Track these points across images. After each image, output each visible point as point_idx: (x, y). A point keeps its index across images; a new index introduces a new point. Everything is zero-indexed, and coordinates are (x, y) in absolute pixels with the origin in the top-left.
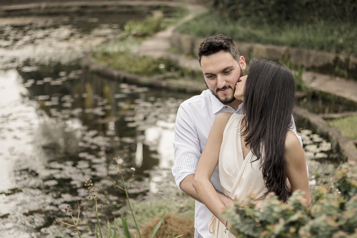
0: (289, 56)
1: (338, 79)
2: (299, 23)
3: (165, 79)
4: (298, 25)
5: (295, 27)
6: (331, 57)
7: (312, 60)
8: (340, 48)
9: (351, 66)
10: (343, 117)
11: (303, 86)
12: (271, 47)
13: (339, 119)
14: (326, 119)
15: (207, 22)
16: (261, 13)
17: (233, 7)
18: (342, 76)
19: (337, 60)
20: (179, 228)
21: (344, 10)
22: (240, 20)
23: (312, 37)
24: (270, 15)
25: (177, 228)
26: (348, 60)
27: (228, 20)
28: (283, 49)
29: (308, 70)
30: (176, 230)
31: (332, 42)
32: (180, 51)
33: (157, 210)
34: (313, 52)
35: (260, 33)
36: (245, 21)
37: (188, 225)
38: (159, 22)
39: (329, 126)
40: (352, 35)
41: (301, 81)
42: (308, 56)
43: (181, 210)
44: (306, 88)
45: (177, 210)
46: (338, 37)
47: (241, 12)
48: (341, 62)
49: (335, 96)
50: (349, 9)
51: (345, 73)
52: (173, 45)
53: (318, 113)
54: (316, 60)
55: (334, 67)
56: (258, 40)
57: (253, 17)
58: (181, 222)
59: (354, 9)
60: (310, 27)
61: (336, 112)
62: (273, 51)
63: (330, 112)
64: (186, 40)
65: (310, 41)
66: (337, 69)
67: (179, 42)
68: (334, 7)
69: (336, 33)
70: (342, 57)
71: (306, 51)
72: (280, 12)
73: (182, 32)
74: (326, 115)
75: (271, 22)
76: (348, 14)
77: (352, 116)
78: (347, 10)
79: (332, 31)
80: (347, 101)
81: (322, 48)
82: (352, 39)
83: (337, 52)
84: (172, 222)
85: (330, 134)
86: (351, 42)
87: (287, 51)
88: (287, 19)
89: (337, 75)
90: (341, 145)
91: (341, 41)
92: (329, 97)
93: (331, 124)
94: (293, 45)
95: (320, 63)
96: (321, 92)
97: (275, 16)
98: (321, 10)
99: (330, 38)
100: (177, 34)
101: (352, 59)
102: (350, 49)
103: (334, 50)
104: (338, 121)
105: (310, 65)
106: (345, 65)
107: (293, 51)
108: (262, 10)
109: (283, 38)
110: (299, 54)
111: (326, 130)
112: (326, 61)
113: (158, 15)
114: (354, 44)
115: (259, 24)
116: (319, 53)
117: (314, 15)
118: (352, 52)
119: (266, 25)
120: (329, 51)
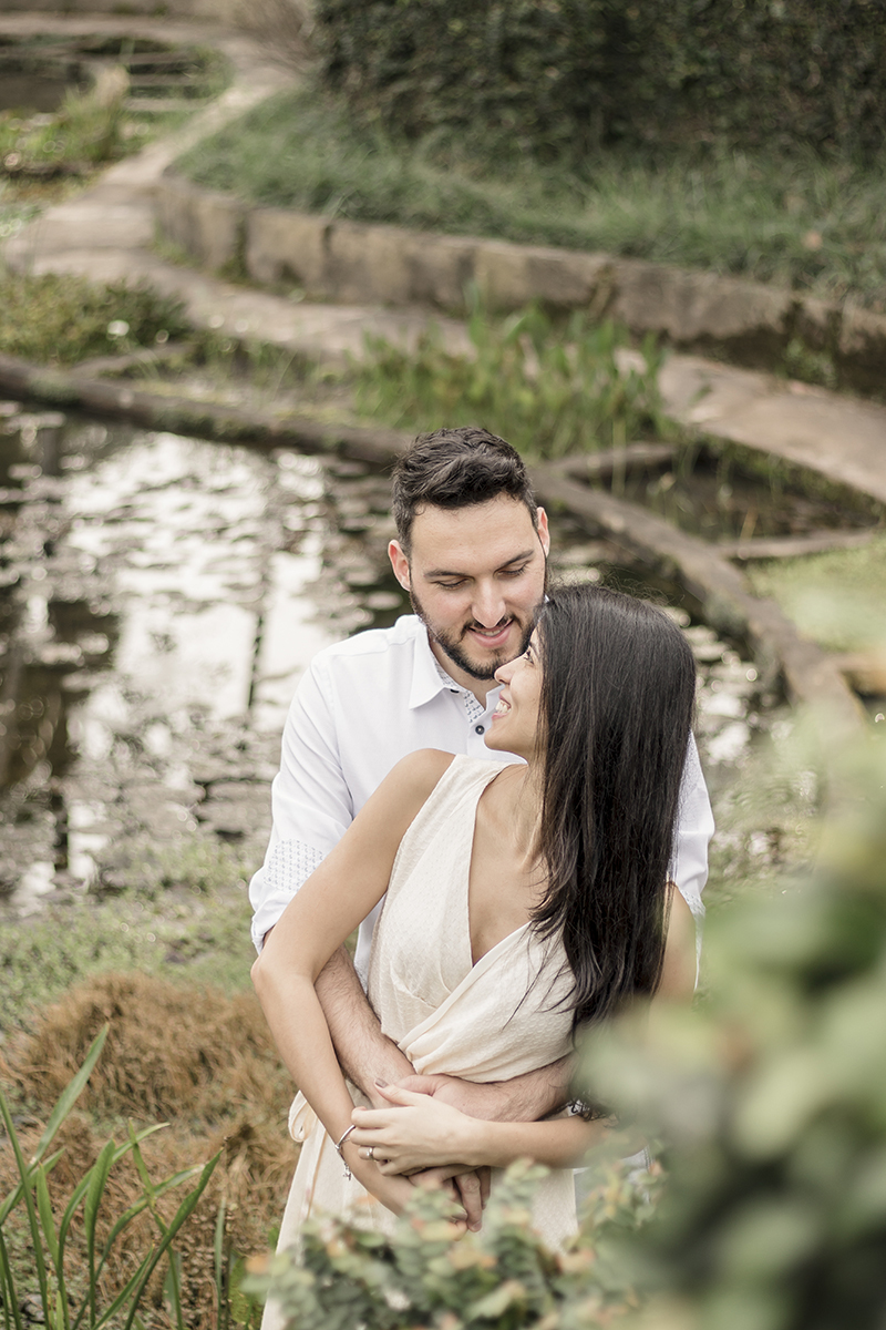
0: (615, 293)
1: (798, 388)
2: (655, 158)
3: (128, 374)
4: (652, 167)
5: (638, 175)
6: (770, 301)
7: (699, 308)
8: (808, 269)
9: (847, 343)
10: (809, 556)
11: (663, 415)
12: (543, 253)
13: (791, 560)
14: (740, 563)
15: (298, 141)
16: (509, 116)
17: (401, 87)
18: (814, 379)
19: (794, 315)
20: (168, 1033)
21: (829, 112)
22: (429, 140)
23: (702, 220)
24: (543, 124)
25: (160, 1034)
26: (836, 317)
27: (380, 138)
28: (592, 263)
29: (685, 347)
30: (155, 1042)
31: (779, 245)
32: (192, 255)
33: (86, 950)
34: (705, 280)
35: (502, 195)
36: (445, 143)
37: (201, 1019)
38: (116, 113)
39: (754, 595)
40: (858, 215)
41: (656, 398)
42: (687, 296)
43: (178, 950)
44: (674, 425)
45: (162, 951)
46: (803, 221)
47: (431, 109)
48: (811, 323)
49: (782, 461)
50: (847, 109)
51: (824, 364)
52: (163, 230)
53: (712, 537)
54: (716, 309)
55: (785, 340)
56: (496, 228)
57: (479, 128)
58: (173, 1008)
59: (868, 112)
60: (696, 177)
61: (784, 531)
62: (554, 269)
63: (760, 532)
64: (214, 210)
65: (695, 237)
66: (795, 349)
67: (190, 218)
68: (791, 101)
69: (795, 204)
70: (816, 305)
71: (677, 276)
72: (582, 113)
73: (202, 180)
74: (746, 548)
75: (546, 153)
76: (843, 131)
77: (842, 550)
78: (840, 114)
79: (779, 200)
80: (829, 485)
81: (738, 267)
82: (855, 234)
83: (797, 284)
84: (140, 1012)
85: (756, 627)
86: (849, 248)
87: (607, 269)
88: (611, 139)
89: (795, 372)
90: (793, 676)
91: (813, 240)
92: (759, 464)
93: (761, 582)
94: (630, 251)
95: (731, 325)
96: (731, 446)
97: (565, 127)
98: (741, 109)
99: (769, 230)
100: (181, 187)
101: (854, 314)
102: (845, 277)
103: (783, 275)
104: (789, 569)
105: (691, 331)
106: (824, 337)
107: (631, 270)
108: (511, 102)
109: (595, 217)
110: (651, 283)
111: (739, 611)
112: (753, 320)
113: (111, 79)
114: (860, 255)
115: (498, 160)
116: (729, 286)
117: (713, 130)
118: (853, 287)
119: (528, 166)
120: (765, 279)
